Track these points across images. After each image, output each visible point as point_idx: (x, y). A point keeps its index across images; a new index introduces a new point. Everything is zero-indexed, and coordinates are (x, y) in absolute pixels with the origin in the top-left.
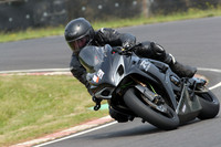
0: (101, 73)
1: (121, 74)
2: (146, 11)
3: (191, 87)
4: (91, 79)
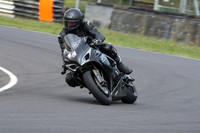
0: (74, 54)
1: (86, 59)
3: (125, 80)
4: (67, 55)
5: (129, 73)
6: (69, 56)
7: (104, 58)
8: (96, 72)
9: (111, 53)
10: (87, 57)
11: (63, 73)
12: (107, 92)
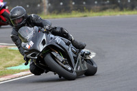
1: (44, 45)
2: (45, 11)
3: (82, 55)
4: (25, 46)
5: (83, 48)
6: (28, 46)
7: (58, 39)
8: (55, 54)
9: (63, 34)
10: (44, 42)
11: (26, 64)
12: (70, 69)
